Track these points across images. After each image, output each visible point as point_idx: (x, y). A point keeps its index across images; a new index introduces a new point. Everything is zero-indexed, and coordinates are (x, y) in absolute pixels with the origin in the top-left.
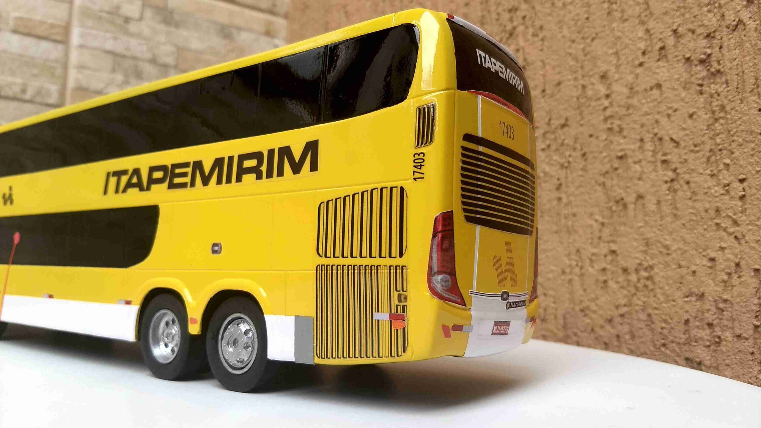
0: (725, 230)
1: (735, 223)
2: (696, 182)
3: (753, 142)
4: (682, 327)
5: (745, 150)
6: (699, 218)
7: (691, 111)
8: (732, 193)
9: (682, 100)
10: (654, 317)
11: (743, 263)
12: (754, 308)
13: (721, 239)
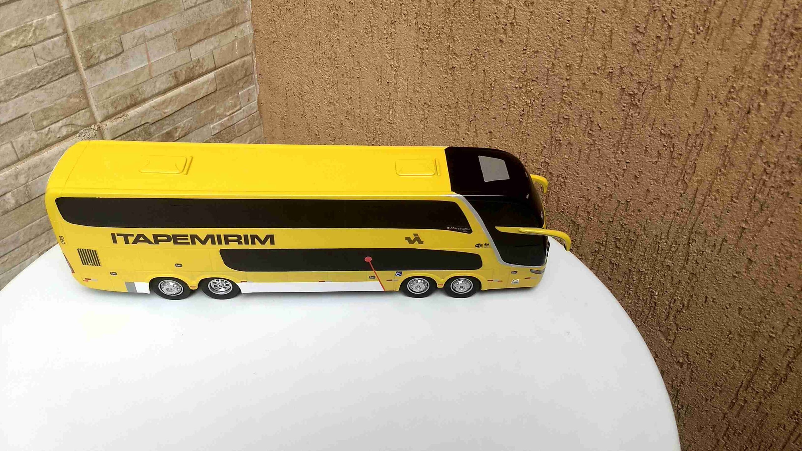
0: (610, 179)
1: (617, 178)
2: (603, 152)
3: (640, 149)
4: (574, 208)
5: (635, 150)
6: (599, 169)
7: (614, 117)
8: (620, 166)
9: (612, 109)
10: (561, 200)
11: (614, 196)
12: (612, 214)
13: (607, 182)
